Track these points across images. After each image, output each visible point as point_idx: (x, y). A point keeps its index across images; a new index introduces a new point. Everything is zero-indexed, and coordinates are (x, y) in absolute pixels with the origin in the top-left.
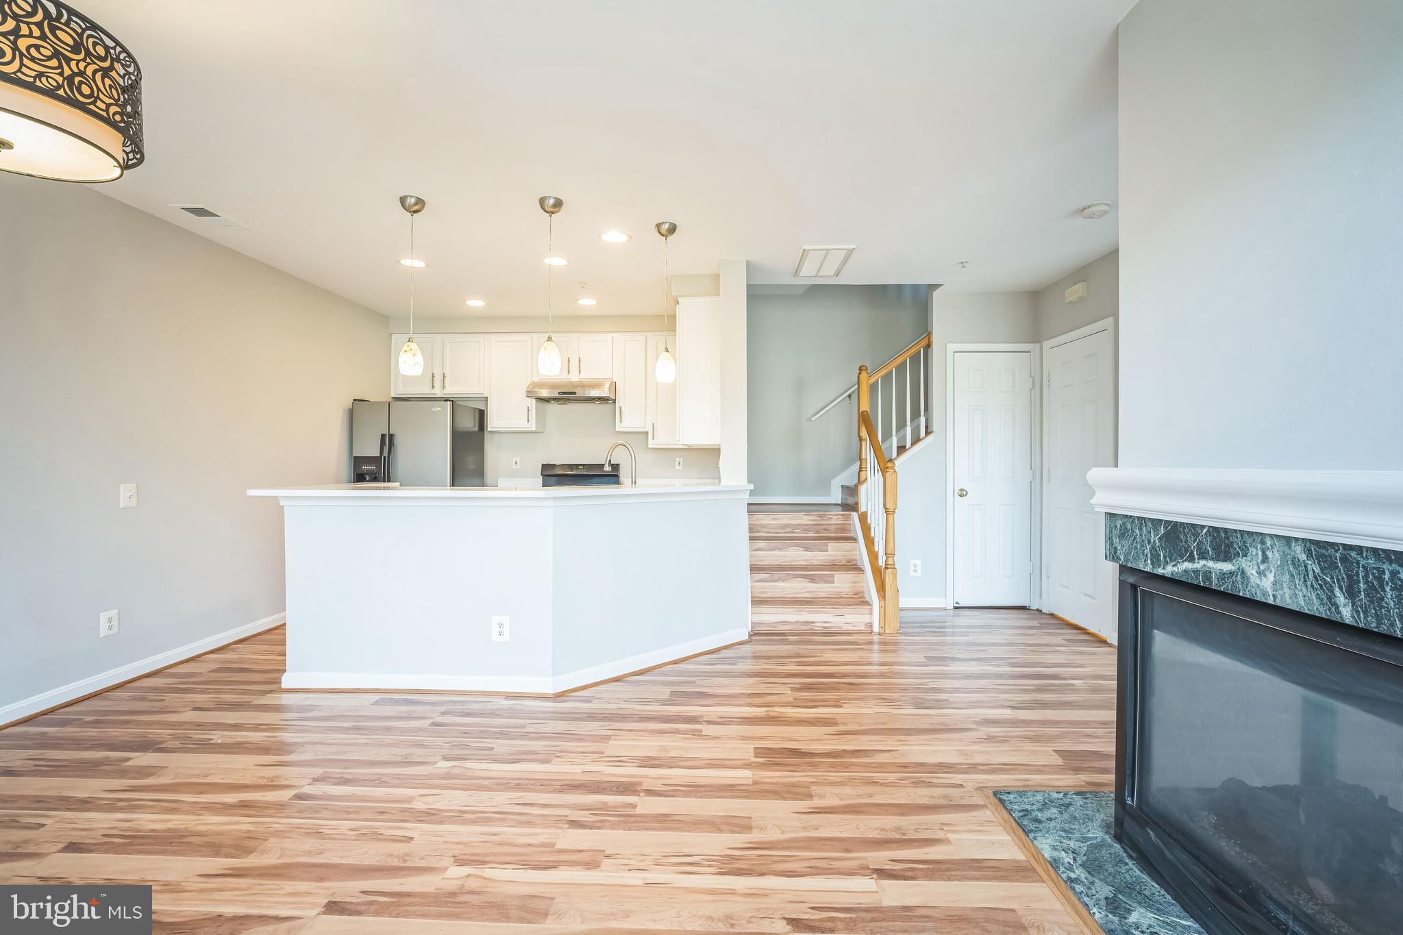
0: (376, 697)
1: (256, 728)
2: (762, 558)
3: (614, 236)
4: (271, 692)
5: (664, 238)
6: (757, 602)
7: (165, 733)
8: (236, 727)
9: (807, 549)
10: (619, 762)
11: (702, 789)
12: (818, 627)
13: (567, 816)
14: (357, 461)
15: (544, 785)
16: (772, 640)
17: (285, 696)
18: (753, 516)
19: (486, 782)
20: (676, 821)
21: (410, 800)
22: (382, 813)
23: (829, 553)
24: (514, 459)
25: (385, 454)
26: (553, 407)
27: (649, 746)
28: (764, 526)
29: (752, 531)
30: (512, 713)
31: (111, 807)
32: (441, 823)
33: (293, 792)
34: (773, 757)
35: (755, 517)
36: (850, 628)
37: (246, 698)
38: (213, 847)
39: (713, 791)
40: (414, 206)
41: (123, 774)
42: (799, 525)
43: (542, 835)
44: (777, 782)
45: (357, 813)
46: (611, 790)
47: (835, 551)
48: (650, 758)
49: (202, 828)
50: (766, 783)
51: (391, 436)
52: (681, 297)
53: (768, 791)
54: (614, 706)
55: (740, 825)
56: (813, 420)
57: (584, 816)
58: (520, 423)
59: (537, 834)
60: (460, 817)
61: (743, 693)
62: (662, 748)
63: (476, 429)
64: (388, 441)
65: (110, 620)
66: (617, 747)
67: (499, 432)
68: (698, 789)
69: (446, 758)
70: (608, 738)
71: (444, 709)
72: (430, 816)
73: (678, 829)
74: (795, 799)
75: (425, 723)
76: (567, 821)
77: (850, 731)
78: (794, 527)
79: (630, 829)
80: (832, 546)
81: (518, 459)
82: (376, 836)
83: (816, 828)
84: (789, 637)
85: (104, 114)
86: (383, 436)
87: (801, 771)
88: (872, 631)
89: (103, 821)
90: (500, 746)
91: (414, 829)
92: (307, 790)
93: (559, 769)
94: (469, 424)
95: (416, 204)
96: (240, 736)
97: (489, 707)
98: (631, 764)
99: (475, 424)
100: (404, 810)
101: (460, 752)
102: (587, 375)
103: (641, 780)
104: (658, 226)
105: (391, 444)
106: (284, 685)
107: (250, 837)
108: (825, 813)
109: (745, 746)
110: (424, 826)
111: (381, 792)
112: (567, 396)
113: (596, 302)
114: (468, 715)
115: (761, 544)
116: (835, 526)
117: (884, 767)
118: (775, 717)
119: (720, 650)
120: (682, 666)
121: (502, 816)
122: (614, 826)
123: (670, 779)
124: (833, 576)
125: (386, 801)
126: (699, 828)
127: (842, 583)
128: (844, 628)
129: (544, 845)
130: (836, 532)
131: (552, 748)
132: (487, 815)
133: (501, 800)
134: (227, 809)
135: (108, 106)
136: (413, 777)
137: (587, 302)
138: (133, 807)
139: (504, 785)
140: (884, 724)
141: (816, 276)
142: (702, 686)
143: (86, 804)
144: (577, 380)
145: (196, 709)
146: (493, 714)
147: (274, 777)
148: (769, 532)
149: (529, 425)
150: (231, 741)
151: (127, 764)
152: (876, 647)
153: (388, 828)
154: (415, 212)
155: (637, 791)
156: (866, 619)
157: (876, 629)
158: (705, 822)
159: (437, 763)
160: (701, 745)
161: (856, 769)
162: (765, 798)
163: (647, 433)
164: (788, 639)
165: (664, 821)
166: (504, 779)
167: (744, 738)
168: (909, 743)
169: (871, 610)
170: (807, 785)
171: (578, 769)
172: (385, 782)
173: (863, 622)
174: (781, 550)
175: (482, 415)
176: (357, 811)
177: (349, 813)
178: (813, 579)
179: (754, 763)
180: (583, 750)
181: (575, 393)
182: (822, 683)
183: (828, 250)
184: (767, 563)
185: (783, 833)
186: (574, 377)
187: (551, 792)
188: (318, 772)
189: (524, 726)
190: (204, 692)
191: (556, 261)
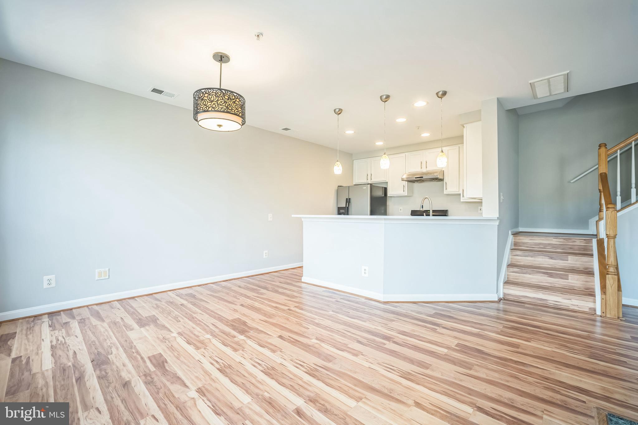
0: (325, 289)
1: (290, 290)
2: (519, 261)
3: (420, 103)
4: (299, 282)
5: (441, 99)
6: (507, 282)
7: (270, 286)
8: (286, 289)
9: (552, 258)
10: (392, 329)
11: (419, 349)
12: (550, 303)
13: (358, 339)
14: (339, 209)
15: (358, 328)
16: (513, 304)
17: (302, 284)
18: (516, 237)
19: (339, 321)
20: (397, 354)
21: (315, 319)
22: (306, 320)
23: (569, 262)
24: (400, 208)
25: (347, 206)
26: (416, 185)
27: (408, 328)
28: (524, 243)
29: (515, 245)
30: (364, 304)
31: (252, 299)
32: (319, 327)
33: (288, 308)
34: (464, 349)
35: (518, 238)
36: (576, 308)
37: (292, 282)
38: (265, 315)
39: (423, 351)
40: (339, 112)
41: (258, 293)
42: (549, 244)
43: (346, 341)
44: (458, 358)
45: (300, 318)
46: (380, 337)
47: (573, 261)
48: (405, 332)
49: (265, 309)
50: (451, 357)
51: (349, 199)
52: (465, 124)
53: (449, 360)
54: (405, 311)
55: (426, 366)
56: (572, 182)
57: (364, 341)
58: (401, 192)
59: (345, 340)
60: (326, 328)
61: (472, 322)
62: (413, 331)
63: (383, 196)
64: (348, 201)
65: (266, 253)
66: (395, 325)
67: (394, 197)
68: (416, 348)
69: (333, 311)
70: (393, 321)
71: (342, 297)
72: (318, 325)
73: (396, 357)
74: (461, 367)
75: (334, 300)
76: (357, 340)
77: (523, 353)
78: (546, 245)
79: (377, 350)
80: (570, 258)
81: (402, 208)
82: (301, 325)
83: (461, 380)
84: (526, 305)
85: (234, 113)
86: (347, 199)
87: (476, 359)
88: (595, 314)
89: (249, 302)
90: (352, 312)
91: (311, 327)
92: (292, 308)
93: (367, 325)
94: (380, 193)
95: (339, 111)
96: (285, 291)
97: (358, 300)
98: (395, 332)
99: (383, 194)
100: (312, 321)
101: (339, 311)
102: (430, 168)
103: (395, 337)
104: (437, 94)
105: (349, 202)
106: (303, 280)
107: (273, 315)
108: (472, 377)
109: (454, 341)
110: (314, 327)
111: (309, 314)
112: (420, 179)
113: (429, 134)
114: (349, 301)
115: (519, 253)
116: (578, 247)
117: (531, 374)
118: (481, 335)
119: (477, 302)
120: (450, 304)
121: (338, 332)
122: (372, 347)
123: (407, 341)
124: (567, 276)
125: (309, 317)
126: (405, 360)
127: (575, 281)
128: (571, 308)
129: (344, 344)
130: (579, 250)
131: (369, 318)
132: (334, 330)
133: (341, 327)
134: (273, 307)
135: (235, 110)
136: (320, 313)
137: (426, 135)
138: (255, 301)
139: (345, 323)
140: (553, 357)
141: (551, 95)
142: (453, 314)
143: (248, 297)
144: (425, 171)
145: (280, 282)
146: (357, 303)
147: (287, 303)
148: (528, 247)
149: (404, 193)
150: (282, 292)
151: (260, 291)
152: (598, 324)
153: (305, 324)
154: (339, 114)
155: (390, 340)
156: (591, 305)
157: (599, 312)
158: (409, 359)
159: (329, 312)
160: (431, 334)
161: (510, 368)
162: (445, 361)
163: (460, 195)
164: (524, 306)
165: (393, 353)
166: (346, 322)
167: (456, 338)
168: (562, 370)
169: (595, 300)
170: (473, 365)
171: (373, 327)
172: (312, 312)
173: (588, 307)
174: (532, 257)
175: (385, 190)
176: (300, 317)
177: (298, 317)
178: (552, 276)
179: (453, 348)
180: (380, 322)
181: (422, 177)
182: (527, 329)
183: (548, 79)
184: (522, 263)
185: (442, 375)
186: (424, 170)
187: (359, 331)
188: (297, 305)
189: (365, 309)
190: (284, 278)
191: (401, 120)
